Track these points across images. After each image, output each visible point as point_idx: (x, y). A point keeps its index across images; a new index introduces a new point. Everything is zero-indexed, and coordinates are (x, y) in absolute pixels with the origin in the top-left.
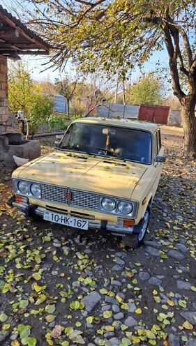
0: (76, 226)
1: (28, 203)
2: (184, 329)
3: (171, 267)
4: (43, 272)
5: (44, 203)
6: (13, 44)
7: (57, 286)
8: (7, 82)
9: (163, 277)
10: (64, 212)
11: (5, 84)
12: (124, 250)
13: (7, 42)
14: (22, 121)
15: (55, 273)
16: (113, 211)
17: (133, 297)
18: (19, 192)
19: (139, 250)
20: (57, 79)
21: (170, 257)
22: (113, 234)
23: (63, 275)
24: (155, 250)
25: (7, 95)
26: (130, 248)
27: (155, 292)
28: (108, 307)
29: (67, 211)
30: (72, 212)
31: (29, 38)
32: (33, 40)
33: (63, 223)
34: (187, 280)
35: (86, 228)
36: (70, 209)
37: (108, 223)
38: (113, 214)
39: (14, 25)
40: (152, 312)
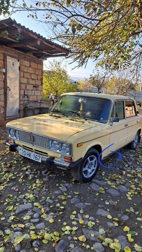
0: (35, 160)
1: (14, 143)
2: (78, 240)
3: (102, 199)
4: (6, 187)
5: (22, 144)
6: (42, 51)
7: (8, 195)
8: (42, 75)
9: (90, 204)
10: (31, 150)
11: (41, 77)
12: (73, 183)
13: (39, 50)
14: (53, 100)
15: (14, 188)
16: (58, 151)
17: (55, 212)
18: (10, 136)
19: (85, 184)
20: (91, 75)
21: (107, 193)
22: (58, 167)
23: (17, 190)
24: (97, 186)
25: (42, 83)
26: (79, 182)
27: (75, 212)
28: (32, 213)
29: (32, 149)
30: (35, 150)
31: (50, 45)
32: (53, 47)
33: (28, 157)
34: (108, 210)
35: (40, 161)
36: (34, 148)
37: (56, 159)
38: (58, 153)
39: (36, 37)
40: (62, 224)
